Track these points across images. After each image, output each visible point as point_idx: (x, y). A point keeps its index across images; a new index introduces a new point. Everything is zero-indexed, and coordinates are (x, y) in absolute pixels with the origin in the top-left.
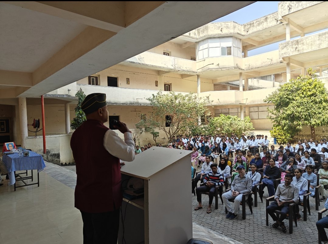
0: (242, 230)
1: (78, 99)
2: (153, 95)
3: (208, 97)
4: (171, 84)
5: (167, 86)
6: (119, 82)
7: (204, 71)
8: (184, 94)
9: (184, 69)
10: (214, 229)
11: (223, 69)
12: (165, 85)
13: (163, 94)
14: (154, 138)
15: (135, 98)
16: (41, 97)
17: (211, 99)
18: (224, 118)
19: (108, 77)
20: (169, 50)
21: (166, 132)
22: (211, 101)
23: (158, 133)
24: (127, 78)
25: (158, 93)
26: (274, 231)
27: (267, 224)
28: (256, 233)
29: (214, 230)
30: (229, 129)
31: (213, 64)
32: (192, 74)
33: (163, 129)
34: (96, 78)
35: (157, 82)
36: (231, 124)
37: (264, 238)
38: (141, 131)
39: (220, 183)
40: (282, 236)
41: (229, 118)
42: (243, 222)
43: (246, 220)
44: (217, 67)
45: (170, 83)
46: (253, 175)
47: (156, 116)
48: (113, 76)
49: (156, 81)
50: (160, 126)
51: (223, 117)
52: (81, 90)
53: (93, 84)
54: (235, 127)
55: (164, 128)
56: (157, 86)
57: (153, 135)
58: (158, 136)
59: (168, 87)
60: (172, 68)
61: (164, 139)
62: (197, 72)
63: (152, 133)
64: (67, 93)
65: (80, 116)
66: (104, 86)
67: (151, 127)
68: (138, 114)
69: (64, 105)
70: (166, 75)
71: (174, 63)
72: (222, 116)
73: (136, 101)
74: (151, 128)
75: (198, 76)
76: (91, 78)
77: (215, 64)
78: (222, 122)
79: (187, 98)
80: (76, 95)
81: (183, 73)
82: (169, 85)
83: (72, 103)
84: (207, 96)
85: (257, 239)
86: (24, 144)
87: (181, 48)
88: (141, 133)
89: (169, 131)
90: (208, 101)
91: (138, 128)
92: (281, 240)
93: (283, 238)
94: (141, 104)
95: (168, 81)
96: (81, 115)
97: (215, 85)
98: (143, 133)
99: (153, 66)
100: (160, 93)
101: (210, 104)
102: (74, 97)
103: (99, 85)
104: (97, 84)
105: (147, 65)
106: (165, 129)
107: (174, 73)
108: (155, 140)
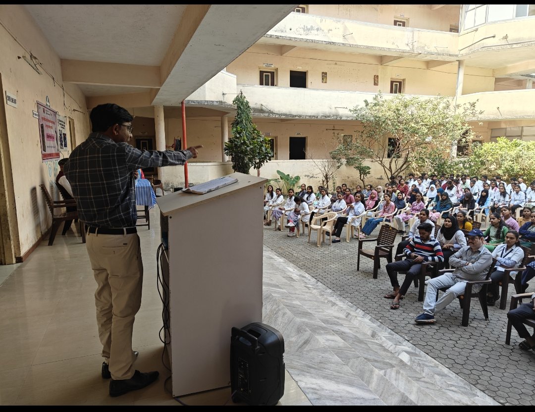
0: (450, 342)
1: (236, 108)
2: (366, 101)
3: (473, 105)
4: (404, 80)
5: (396, 85)
6: (310, 80)
7: (474, 52)
8: (423, 98)
9: (432, 50)
10: (397, 331)
11: (515, 46)
12: (392, 82)
13: (384, 100)
14: (360, 176)
15: (333, 107)
16: (180, 105)
17: (478, 108)
18: (506, 146)
19: (291, 72)
20: (406, 16)
21: (384, 166)
22: (478, 112)
23: (369, 168)
24: (323, 73)
25: (375, 97)
26: (516, 356)
27: (508, 341)
28: (476, 353)
29: (397, 333)
30: (511, 167)
31: (494, 37)
32: (447, 59)
33: (380, 162)
34: (272, 73)
35: (376, 78)
36: (519, 157)
37: (488, 364)
38: (340, 164)
39: (436, 258)
40: (529, 367)
41: (516, 145)
42: (460, 331)
43: (468, 329)
44: (504, 42)
45: (402, 78)
46: (508, 252)
47: (368, 139)
48: (300, 69)
49: (375, 76)
50: (374, 157)
51: (504, 144)
52: (242, 94)
53: (267, 84)
54: (527, 163)
55: (381, 159)
56: (376, 84)
57: (360, 171)
58: (369, 173)
59: (397, 87)
60: (407, 49)
61: (381, 179)
62: (457, 56)
63: (357, 168)
64: (221, 99)
65: (238, 136)
66: (284, 87)
67: (356, 157)
68: (336, 135)
69: (219, 118)
70: (395, 63)
71: (411, 39)
72: (502, 141)
73: (333, 111)
74: (356, 160)
75: (460, 63)
76: (264, 74)
77: (500, 36)
78: (500, 152)
79: (430, 106)
80: (234, 101)
81: (429, 58)
82: (400, 83)
83: (229, 114)
84: (472, 102)
85: (471, 362)
86: (162, 173)
87: (431, 9)
88: (339, 167)
89: (390, 167)
90: (471, 112)
91: (334, 158)
92: (524, 373)
93: (529, 372)
94: (341, 118)
95: (398, 75)
96: (239, 133)
97: (498, 80)
98: (343, 167)
99: (368, 47)
100: (379, 97)
101: (474, 119)
102: (230, 105)
103: (276, 85)
104: (273, 84)
105: (357, 46)
106: (383, 161)
107: (410, 59)
108: (362, 180)
